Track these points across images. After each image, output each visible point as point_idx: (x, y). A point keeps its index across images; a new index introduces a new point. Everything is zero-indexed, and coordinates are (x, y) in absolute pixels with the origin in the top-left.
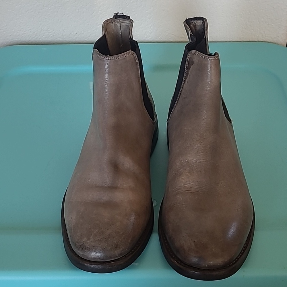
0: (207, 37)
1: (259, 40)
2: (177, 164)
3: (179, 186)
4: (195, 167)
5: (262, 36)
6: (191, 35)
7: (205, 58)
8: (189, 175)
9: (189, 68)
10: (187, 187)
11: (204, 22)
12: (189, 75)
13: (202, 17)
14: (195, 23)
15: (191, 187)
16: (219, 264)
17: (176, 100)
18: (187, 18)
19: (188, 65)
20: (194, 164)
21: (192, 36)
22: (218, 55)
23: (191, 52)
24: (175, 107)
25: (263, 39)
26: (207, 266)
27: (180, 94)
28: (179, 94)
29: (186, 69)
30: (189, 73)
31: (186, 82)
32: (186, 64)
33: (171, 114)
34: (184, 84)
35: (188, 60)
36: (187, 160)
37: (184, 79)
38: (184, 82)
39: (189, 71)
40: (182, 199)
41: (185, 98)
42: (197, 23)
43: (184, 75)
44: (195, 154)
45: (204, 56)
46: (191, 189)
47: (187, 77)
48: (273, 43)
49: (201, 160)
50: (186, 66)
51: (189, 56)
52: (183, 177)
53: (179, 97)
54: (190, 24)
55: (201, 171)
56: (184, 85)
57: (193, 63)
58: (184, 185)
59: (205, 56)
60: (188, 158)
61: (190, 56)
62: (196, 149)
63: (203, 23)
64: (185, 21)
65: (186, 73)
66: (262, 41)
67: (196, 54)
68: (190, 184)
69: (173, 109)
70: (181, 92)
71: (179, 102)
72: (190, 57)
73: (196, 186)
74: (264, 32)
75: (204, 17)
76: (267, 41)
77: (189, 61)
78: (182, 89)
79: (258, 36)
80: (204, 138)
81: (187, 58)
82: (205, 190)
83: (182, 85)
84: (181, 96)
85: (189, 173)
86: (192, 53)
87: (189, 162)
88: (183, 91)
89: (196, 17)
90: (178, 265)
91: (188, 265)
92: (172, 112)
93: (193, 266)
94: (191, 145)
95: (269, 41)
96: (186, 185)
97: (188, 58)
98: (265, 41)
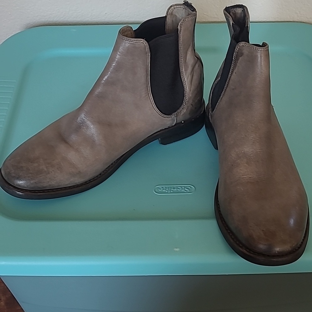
0: (248, 26)
1: (295, 21)
2: (233, 155)
3: (237, 177)
4: (252, 158)
5: (298, 16)
6: (232, 24)
7: (255, 49)
8: (247, 166)
9: (237, 59)
10: (246, 178)
11: (244, 9)
12: (237, 66)
13: (242, 5)
14: (235, 11)
15: (250, 177)
16: (287, 250)
17: (223, 91)
18: (227, 7)
19: (236, 57)
20: (251, 154)
21: (234, 25)
22: (268, 45)
23: (239, 44)
24: (222, 98)
25: (298, 19)
26: (277, 252)
27: (228, 85)
28: (226, 85)
29: (234, 60)
30: (238, 64)
31: (234, 73)
32: (234, 55)
33: (217, 105)
34: (231, 75)
35: (237, 51)
36: (243, 151)
37: (231, 70)
38: (231, 73)
39: (237, 62)
40: (243, 190)
41: (233, 89)
42: (237, 11)
43: (231, 66)
44: (252, 144)
45: (254, 48)
46: (250, 179)
47: (235, 68)
48: (308, 23)
49: (257, 151)
50: (234, 57)
51: (237, 47)
52: (241, 169)
53: (226, 88)
54: (230, 12)
55: (258, 161)
56: (232, 77)
57: (242, 54)
58: (243, 176)
59: (256, 48)
60: (244, 149)
61: (239, 47)
62: (252, 139)
63: (244, 11)
64: (224, 9)
65: (233, 64)
66: (297, 21)
67: (245, 46)
68: (248, 174)
69: (220, 100)
70: (228, 83)
71: (226, 93)
72: (239, 49)
73: (255, 176)
74: (300, 12)
75: (244, 5)
76: (303, 21)
77: (237, 53)
78: (229, 80)
79: (293, 16)
80: (259, 129)
81: (235, 50)
82: (264, 179)
83: (229, 76)
84: (228, 87)
85: (246, 163)
86: (241, 44)
87: (245, 153)
88: (231, 82)
89: (236, 4)
90: (248, 253)
91: (257, 253)
92: (218, 103)
93: (264, 254)
94: (246, 136)
95: (305, 22)
96: (245, 175)
97: (237, 49)
98: (301, 21)
